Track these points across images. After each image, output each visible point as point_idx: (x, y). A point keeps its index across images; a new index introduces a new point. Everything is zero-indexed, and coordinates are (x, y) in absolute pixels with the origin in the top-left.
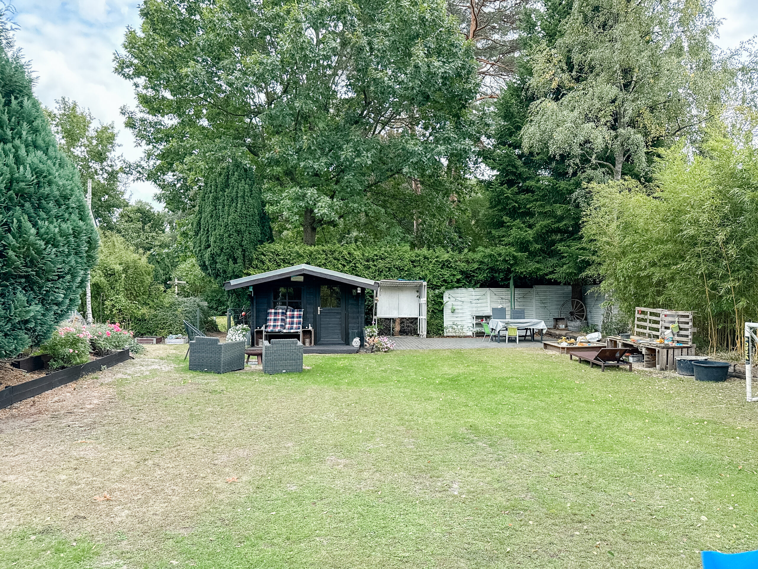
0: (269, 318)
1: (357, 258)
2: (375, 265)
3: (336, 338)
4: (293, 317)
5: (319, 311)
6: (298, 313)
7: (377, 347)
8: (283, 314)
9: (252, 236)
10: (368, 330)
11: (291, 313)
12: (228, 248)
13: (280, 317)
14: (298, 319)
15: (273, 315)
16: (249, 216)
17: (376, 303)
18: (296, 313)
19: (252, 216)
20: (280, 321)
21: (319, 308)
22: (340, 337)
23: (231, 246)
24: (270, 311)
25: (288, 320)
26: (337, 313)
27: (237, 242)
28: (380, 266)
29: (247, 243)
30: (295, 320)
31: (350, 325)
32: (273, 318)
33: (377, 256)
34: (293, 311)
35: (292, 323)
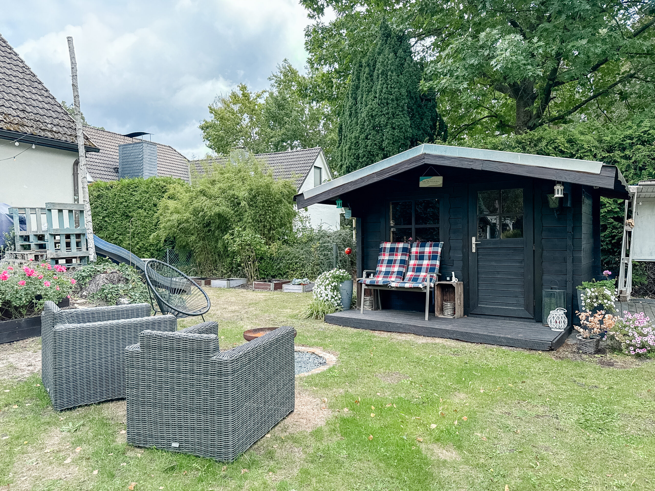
0: (381, 258)
1: (586, 146)
2: (627, 158)
3: (512, 305)
4: (421, 257)
5: (474, 246)
6: (432, 249)
7: (612, 337)
8: (406, 251)
9: (396, 132)
10: (589, 292)
11: (419, 249)
12: (364, 156)
13: (399, 258)
14: (431, 262)
15: (387, 253)
16: (392, 100)
17: (629, 233)
18: (427, 249)
19: (397, 100)
20: (397, 264)
21: (474, 239)
22: (522, 301)
23: (369, 152)
24: (383, 245)
25: (412, 262)
26: (515, 249)
27: (376, 144)
28: (638, 156)
29: (388, 143)
30: (425, 262)
31: (545, 277)
32: (387, 258)
33: (632, 139)
34: (423, 246)
35: (418, 269)
